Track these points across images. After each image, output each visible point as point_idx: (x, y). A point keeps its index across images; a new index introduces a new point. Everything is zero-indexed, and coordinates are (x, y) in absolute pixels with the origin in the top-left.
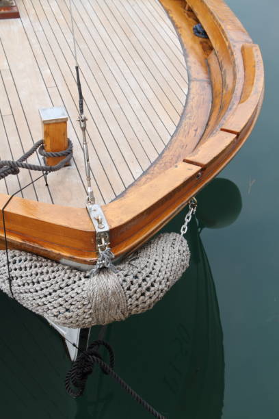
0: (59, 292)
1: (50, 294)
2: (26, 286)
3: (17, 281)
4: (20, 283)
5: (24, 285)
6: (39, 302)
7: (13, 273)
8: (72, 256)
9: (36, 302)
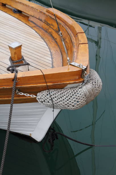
0: (73, 97)
1: (70, 99)
2: (59, 100)
3: (55, 99)
4: (56, 99)
5: (58, 100)
6: (66, 103)
7: (52, 97)
8: (74, 82)
9: (65, 104)
